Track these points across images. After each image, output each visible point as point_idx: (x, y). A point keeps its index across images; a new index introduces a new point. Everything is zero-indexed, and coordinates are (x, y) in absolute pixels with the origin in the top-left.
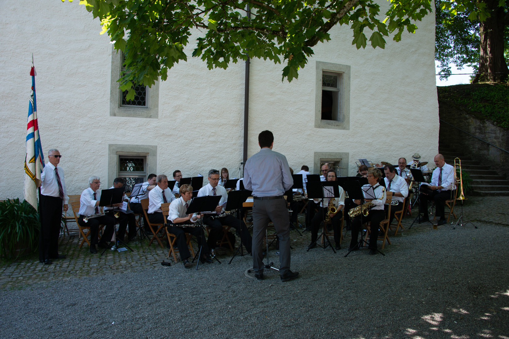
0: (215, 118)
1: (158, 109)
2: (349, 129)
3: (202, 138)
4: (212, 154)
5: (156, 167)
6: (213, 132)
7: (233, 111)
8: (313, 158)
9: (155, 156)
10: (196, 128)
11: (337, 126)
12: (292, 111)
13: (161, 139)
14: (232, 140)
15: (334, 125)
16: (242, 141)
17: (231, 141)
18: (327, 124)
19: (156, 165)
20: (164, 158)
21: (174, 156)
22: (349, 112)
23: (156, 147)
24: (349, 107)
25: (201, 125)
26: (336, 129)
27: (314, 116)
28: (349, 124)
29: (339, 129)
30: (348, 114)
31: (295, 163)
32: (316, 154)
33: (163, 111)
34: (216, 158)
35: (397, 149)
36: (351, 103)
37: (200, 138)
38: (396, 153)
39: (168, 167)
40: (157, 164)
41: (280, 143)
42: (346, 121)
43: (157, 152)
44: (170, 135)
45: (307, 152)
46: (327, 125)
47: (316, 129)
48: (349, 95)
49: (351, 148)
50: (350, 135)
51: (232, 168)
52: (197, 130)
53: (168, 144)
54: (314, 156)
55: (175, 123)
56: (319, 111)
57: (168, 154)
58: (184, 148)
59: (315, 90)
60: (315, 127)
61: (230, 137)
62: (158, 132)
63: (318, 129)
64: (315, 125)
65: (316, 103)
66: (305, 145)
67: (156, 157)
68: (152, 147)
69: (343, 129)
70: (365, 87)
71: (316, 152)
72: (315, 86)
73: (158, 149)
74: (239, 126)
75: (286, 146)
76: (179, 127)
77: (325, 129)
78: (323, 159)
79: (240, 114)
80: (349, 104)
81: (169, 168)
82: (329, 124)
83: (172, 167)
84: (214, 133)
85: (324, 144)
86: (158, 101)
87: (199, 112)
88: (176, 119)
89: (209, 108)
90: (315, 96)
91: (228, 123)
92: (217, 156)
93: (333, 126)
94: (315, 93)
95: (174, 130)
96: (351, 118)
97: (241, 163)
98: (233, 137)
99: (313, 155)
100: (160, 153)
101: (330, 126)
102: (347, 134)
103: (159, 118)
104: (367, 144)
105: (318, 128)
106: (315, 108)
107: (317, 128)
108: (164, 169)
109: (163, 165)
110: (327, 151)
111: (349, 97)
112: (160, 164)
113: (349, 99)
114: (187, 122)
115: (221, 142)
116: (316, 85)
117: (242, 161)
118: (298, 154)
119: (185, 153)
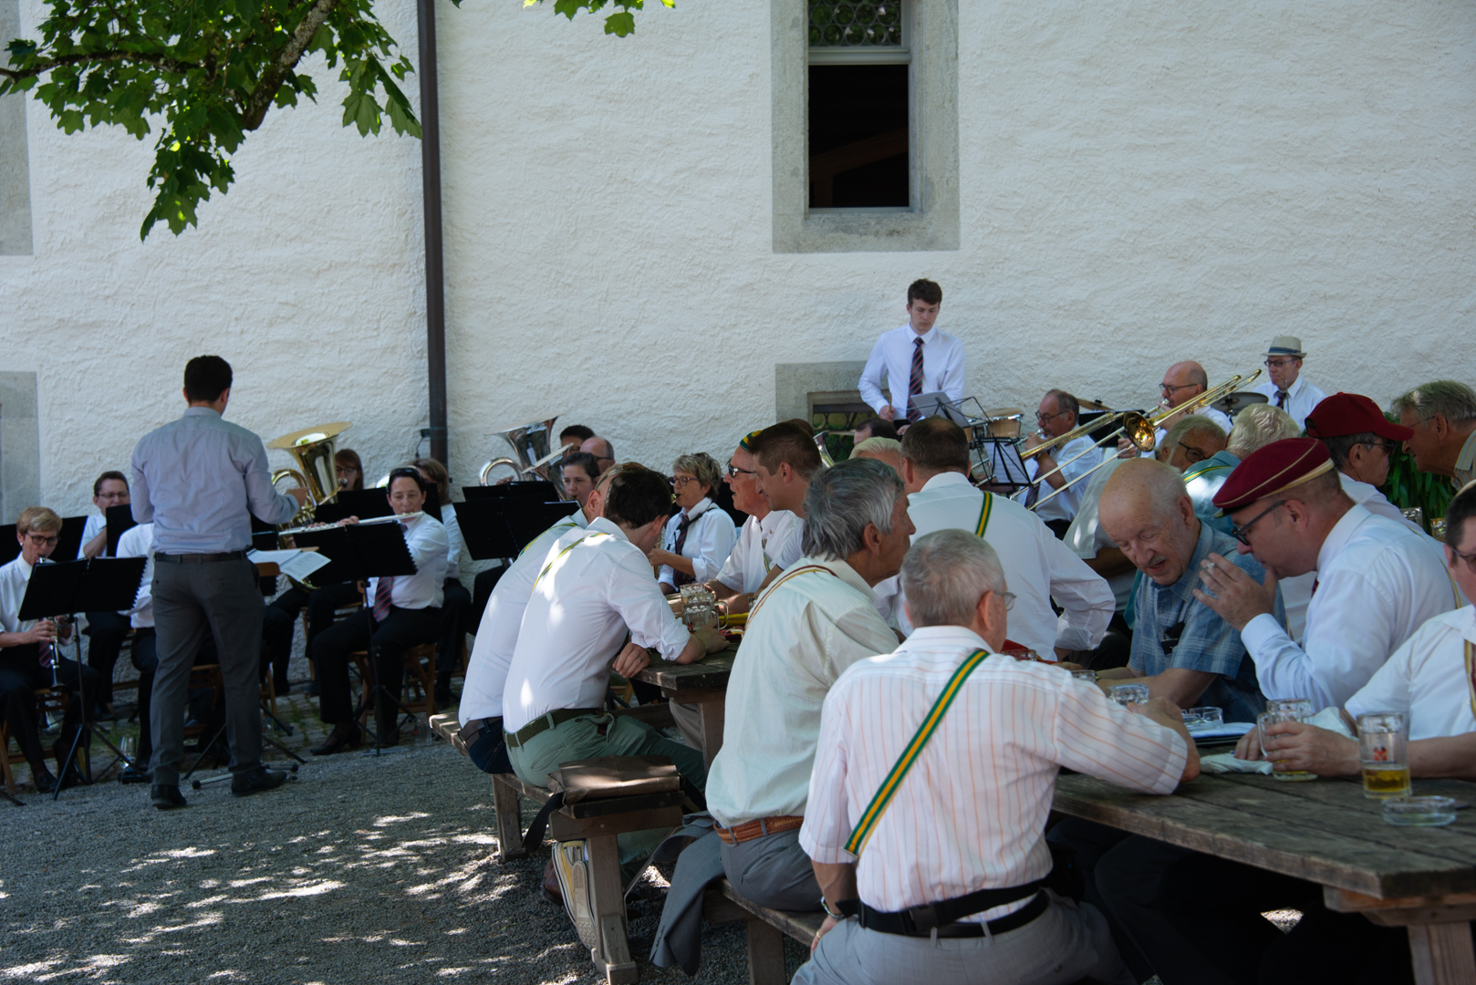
0: (291, 240)
1: (30, 214)
2: (955, 246)
3: (238, 329)
4: (287, 396)
5: (37, 463)
6: (286, 304)
7: (376, 204)
8: (774, 392)
9: (31, 416)
10: (207, 287)
11: (891, 233)
12: (658, 185)
13: (51, 342)
14: (375, 333)
15: (877, 234)
16: (421, 335)
17: (371, 337)
18: (836, 229)
19: (37, 453)
20: (69, 425)
21: (118, 413)
22: (956, 161)
23: (33, 376)
24: (956, 140)
25: (229, 276)
26: (887, 249)
27: (769, 196)
28: (957, 219)
29: (903, 249)
30: (948, 174)
31: (684, 419)
32: (784, 373)
33: (51, 222)
34: (307, 414)
35: (1243, 324)
36: (962, 115)
37: (228, 333)
38: (1238, 343)
39: (90, 461)
40: (43, 447)
41: (607, 332)
42: (937, 207)
43: (39, 399)
44: (93, 324)
45: (741, 365)
46: (841, 234)
47: (780, 256)
48: (954, 77)
49: (972, 335)
50: (962, 274)
51: (383, 456)
52: (214, 297)
53: (86, 364)
54: (778, 381)
55: (111, 270)
56: (794, 173)
57: (89, 408)
58: (159, 378)
59: (768, 76)
60: (775, 250)
61: (369, 321)
62: (37, 314)
63: (789, 256)
64: (774, 241)
65: (774, 139)
66: (726, 334)
67: (33, 420)
68: (14, 377)
69: (923, 249)
70: (1044, 27)
71: (785, 366)
72: (769, 56)
73: (40, 386)
74: (405, 269)
75: (634, 345)
76: (133, 289)
77: (828, 255)
78: (827, 396)
79: (408, 216)
80: (955, 122)
81: (94, 465)
82: (847, 230)
83: (109, 459)
84: (293, 306)
85: (824, 325)
86: (26, 179)
87: (219, 218)
88: (115, 254)
89: (262, 199)
90: (769, 104)
91: (353, 259)
92: (312, 405)
93: (871, 238)
94: (769, 90)
95: (109, 301)
96: (964, 191)
97: (424, 433)
98: (379, 321)
99: (769, 379)
100: (52, 404)
101: (854, 238)
102: (947, 271)
103: (36, 251)
104: (1059, 308)
105: (790, 251)
106: (774, 158)
107: (784, 252)
108: (73, 470)
109: (66, 453)
110: (840, 358)
111: (954, 91)
112: (54, 449)
113: (953, 100)
114: (168, 264)
115: (325, 345)
116: (773, 49)
117: (427, 425)
118: (695, 377)
119: (165, 396)
